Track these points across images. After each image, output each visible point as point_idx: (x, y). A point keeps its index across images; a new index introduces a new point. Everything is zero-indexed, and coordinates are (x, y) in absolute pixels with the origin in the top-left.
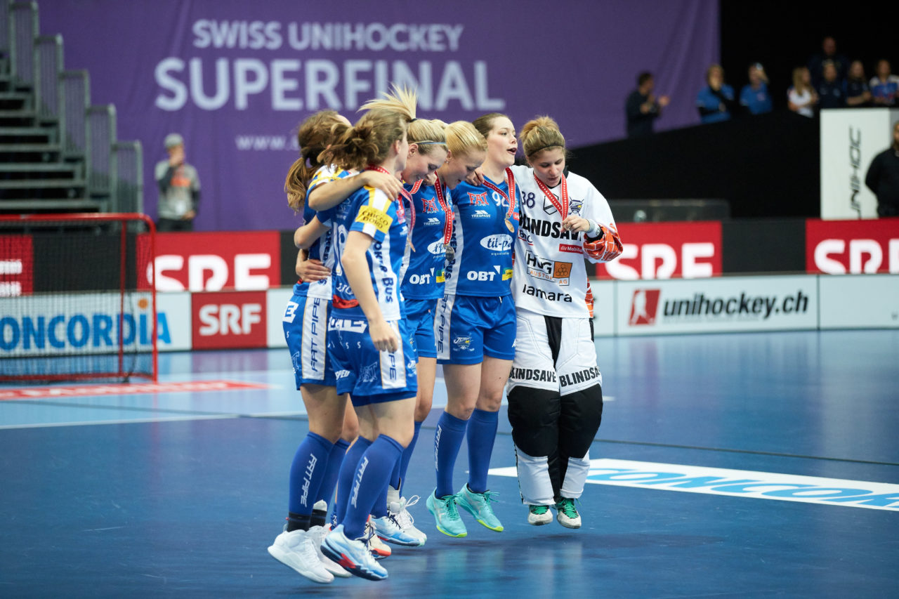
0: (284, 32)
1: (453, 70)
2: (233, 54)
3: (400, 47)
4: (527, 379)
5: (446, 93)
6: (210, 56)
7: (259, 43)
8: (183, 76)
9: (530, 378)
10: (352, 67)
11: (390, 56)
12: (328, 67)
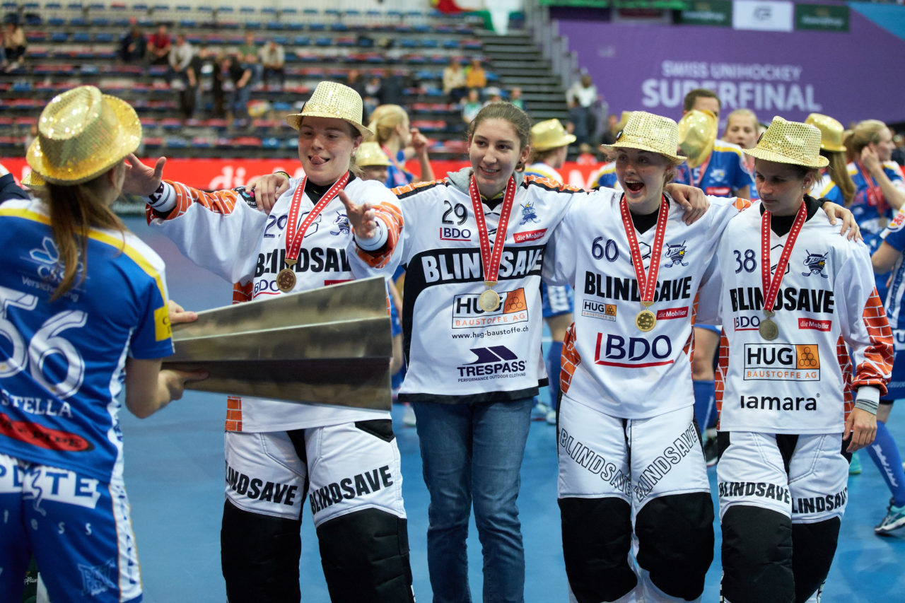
0: (709, 69)
1: (795, 90)
2: (683, 79)
3: (768, 77)
4: (748, 494)
5: (791, 102)
6: (671, 80)
7: (696, 74)
8: (657, 90)
9: (752, 494)
10: (745, 87)
11: (763, 82)
12: (732, 87)
